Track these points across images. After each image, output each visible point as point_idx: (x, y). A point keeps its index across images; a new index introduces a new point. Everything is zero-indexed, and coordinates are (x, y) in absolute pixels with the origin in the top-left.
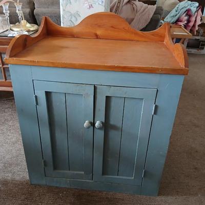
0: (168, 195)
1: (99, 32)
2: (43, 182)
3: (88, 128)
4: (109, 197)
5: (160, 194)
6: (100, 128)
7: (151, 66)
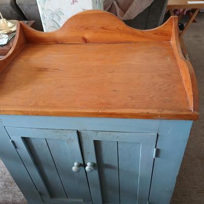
1: (87, 36)
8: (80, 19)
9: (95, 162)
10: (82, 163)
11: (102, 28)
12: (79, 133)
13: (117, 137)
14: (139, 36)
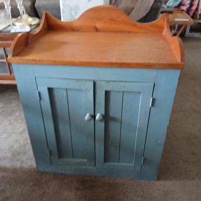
0: (166, 179)
1: (98, 25)
2: (50, 169)
3: (89, 120)
4: (111, 182)
5: (158, 179)
6: (100, 120)
7: (147, 62)
8: (94, 13)
9: (103, 113)
10: (93, 114)
11: (112, 19)
12: (95, 84)
13: (124, 87)
14: (140, 28)
